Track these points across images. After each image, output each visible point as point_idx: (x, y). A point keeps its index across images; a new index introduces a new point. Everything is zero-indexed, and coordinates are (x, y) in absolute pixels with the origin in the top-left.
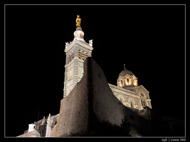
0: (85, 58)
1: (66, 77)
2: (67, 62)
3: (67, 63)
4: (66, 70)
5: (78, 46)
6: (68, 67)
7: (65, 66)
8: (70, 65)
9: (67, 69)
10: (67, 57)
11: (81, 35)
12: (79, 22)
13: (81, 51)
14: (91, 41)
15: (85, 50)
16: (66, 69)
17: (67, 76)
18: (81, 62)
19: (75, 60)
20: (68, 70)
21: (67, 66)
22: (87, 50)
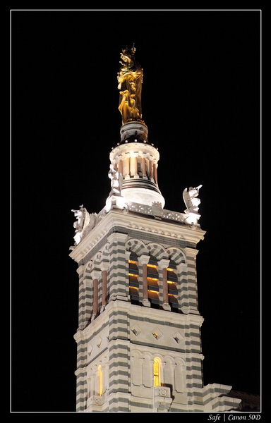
0: (161, 291)
1: (82, 391)
2: (83, 313)
3: (83, 321)
4: (83, 358)
5: (123, 237)
6: (87, 341)
7: (78, 337)
8: (95, 334)
9: (85, 354)
10: (83, 290)
11: (142, 167)
12: (132, 92)
13: (144, 260)
14: (192, 196)
15: (162, 251)
16: (83, 350)
17: (86, 390)
18: (142, 319)
19: (114, 313)
20: (89, 359)
21: (82, 336)
22: (171, 249)
